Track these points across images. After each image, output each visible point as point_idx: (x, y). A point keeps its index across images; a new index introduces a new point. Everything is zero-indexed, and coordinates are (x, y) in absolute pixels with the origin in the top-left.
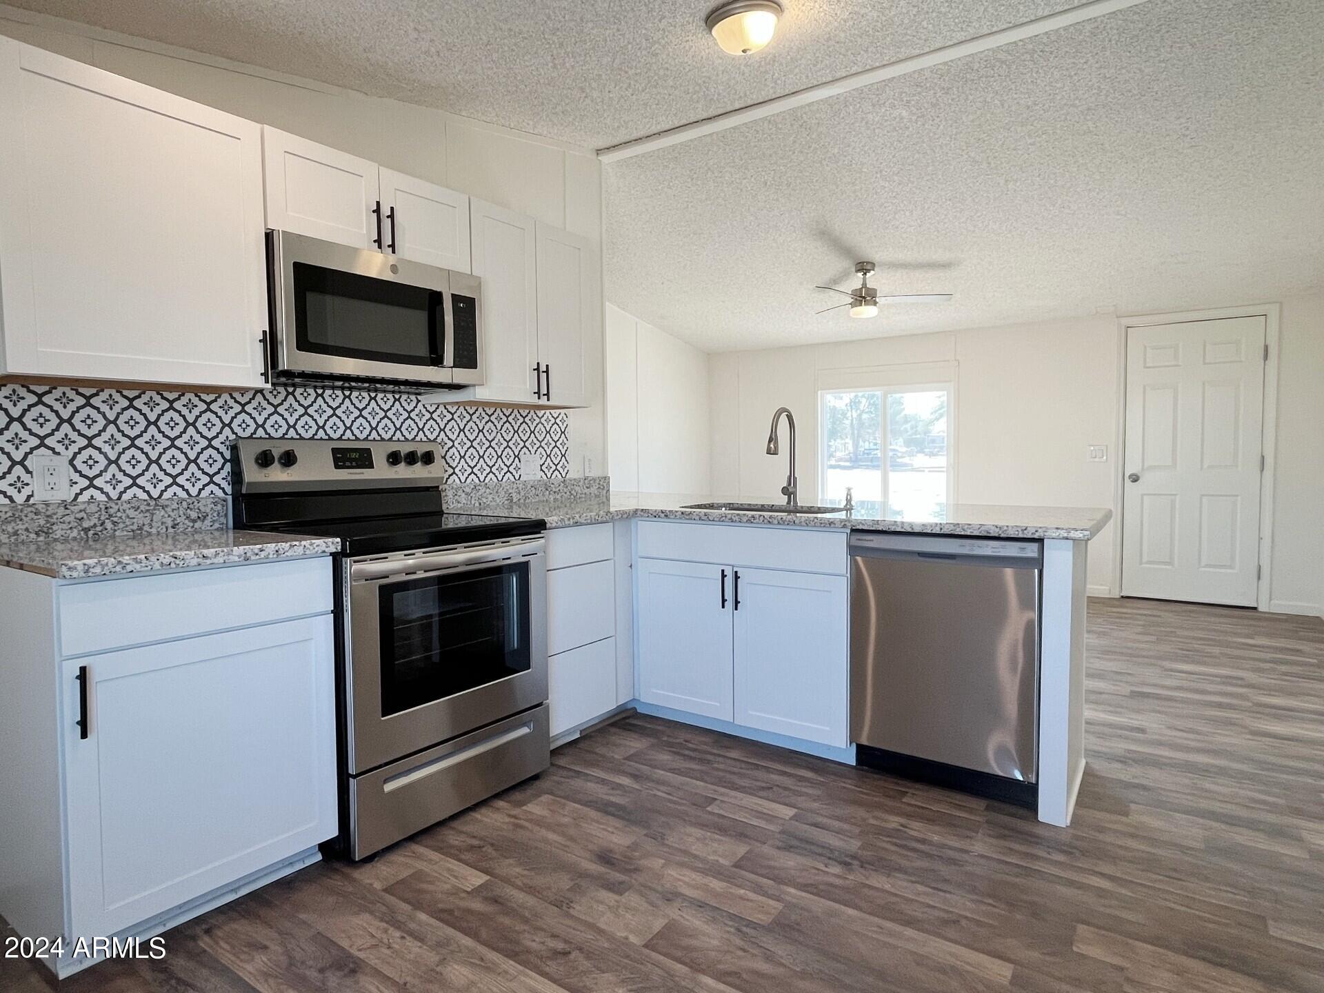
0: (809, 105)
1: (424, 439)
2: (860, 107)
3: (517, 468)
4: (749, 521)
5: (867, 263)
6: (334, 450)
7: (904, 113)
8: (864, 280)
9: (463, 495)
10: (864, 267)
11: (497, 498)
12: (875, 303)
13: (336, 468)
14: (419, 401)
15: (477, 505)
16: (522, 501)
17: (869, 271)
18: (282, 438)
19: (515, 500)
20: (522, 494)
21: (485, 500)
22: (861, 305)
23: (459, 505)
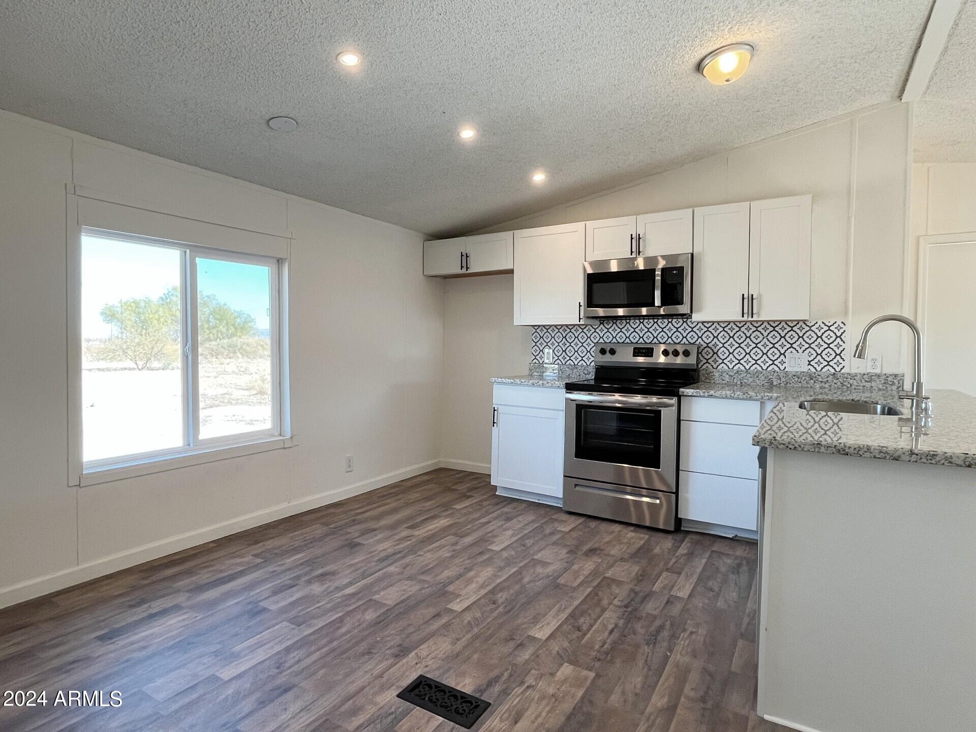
1: (687, 342)
3: (783, 362)
9: (727, 376)
11: (757, 381)
13: (635, 356)
15: (739, 383)
16: (782, 385)
18: (610, 342)
19: (775, 383)
20: (783, 379)
21: (746, 381)
23: (724, 382)
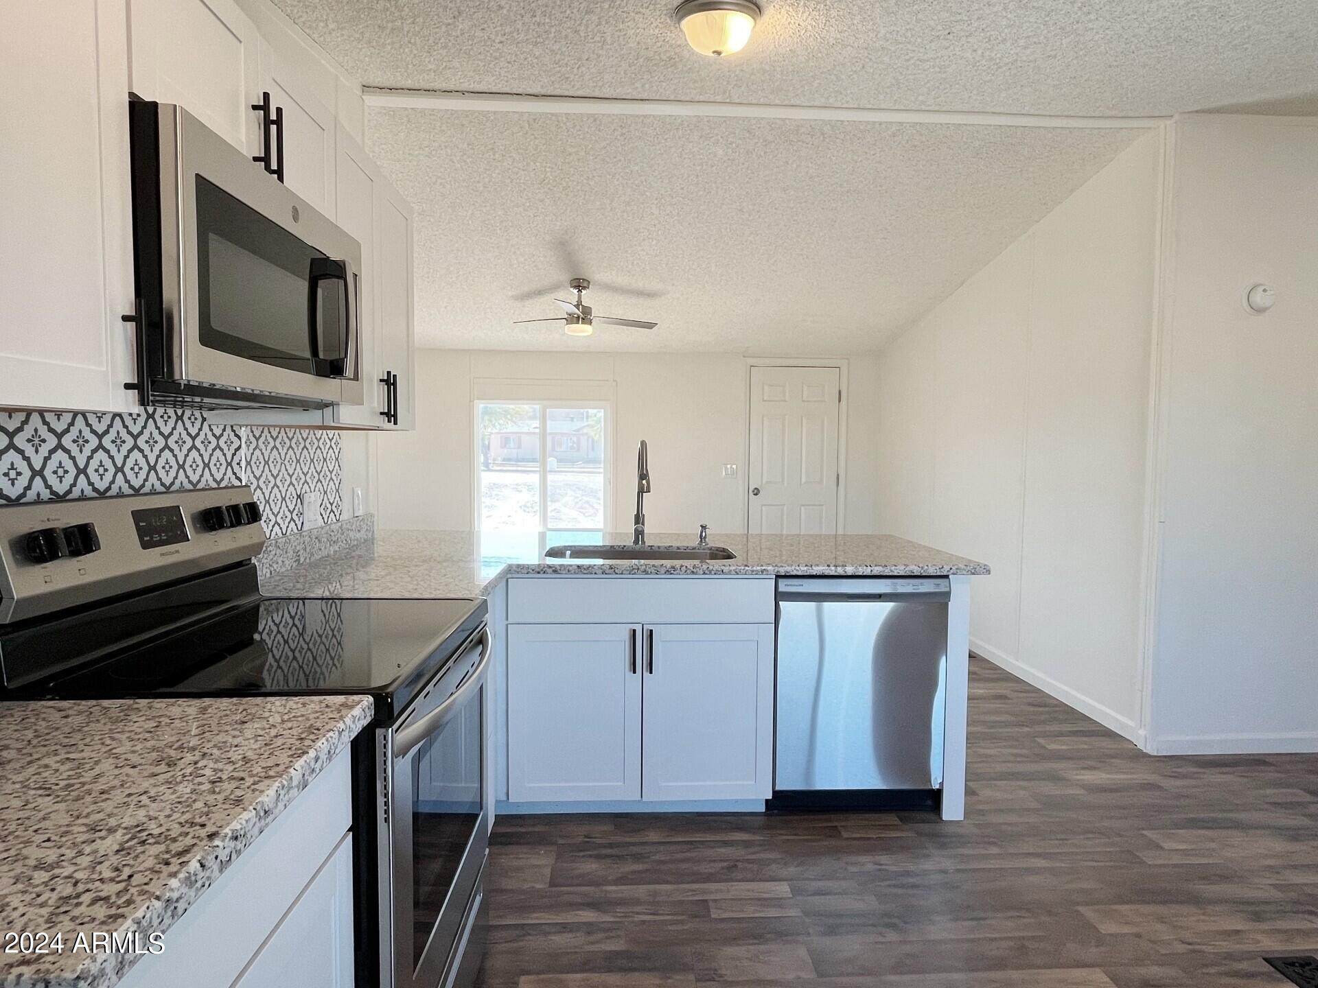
0: (645, 116)
2: (689, 134)
4: (667, 572)
5: (583, 280)
6: (137, 515)
7: (720, 152)
8: (580, 297)
10: (580, 284)
12: (591, 323)
13: (144, 548)
14: (204, 419)
17: (584, 288)
22: (578, 323)
